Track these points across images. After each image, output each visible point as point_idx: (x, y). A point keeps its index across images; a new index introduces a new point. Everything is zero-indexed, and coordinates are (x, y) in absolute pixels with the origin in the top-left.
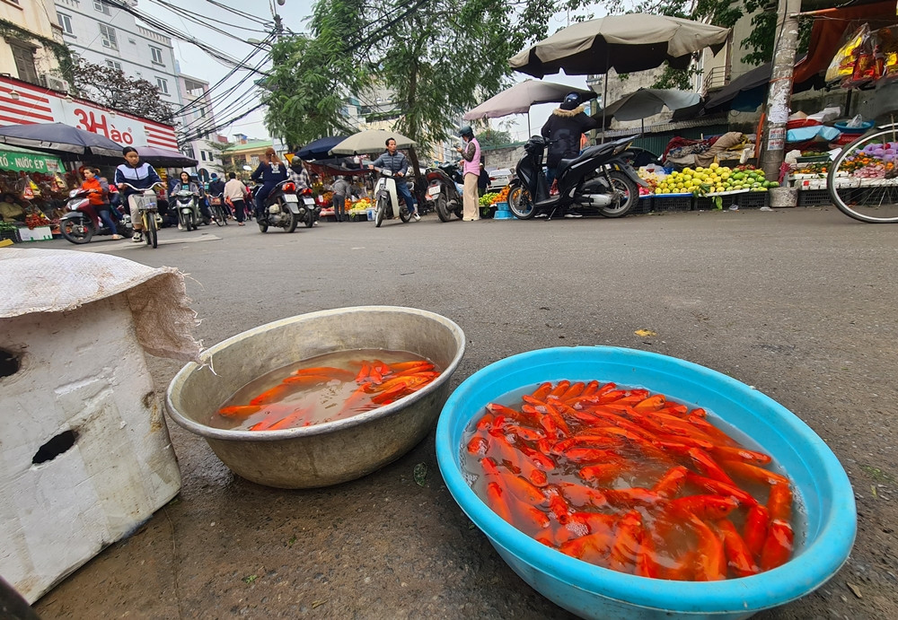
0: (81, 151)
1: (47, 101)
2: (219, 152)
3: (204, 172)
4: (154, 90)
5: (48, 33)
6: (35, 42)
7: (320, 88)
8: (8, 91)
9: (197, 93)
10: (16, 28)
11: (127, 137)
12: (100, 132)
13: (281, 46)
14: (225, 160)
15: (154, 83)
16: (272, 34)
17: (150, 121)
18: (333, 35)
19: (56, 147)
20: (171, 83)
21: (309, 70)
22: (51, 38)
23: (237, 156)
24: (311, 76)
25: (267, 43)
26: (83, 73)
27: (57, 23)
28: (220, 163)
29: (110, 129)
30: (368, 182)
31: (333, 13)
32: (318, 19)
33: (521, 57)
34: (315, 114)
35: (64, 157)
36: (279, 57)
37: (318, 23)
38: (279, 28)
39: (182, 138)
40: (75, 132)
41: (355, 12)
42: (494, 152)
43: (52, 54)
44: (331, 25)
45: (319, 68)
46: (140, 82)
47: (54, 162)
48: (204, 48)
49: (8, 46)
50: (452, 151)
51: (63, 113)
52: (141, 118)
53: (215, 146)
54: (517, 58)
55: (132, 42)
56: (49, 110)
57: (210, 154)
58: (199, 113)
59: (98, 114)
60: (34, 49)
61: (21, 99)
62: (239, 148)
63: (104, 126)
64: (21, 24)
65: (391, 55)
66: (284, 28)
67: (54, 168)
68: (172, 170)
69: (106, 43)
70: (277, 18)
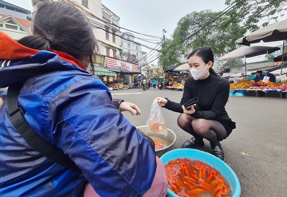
0: (120, 72)
1: (116, 61)
2: (147, 69)
3: (143, 75)
4: (135, 56)
5: (119, 47)
6: (117, 49)
7: (173, 53)
8: (111, 60)
9: (144, 55)
10: (114, 47)
11: (129, 68)
12: (124, 67)
13: (164, 43)
14: (148, 71)
15: (136, 54)
16: (162, 40)
17: (133, 64)
18: (178, 39)
19: (116, 71)
20: (139, 53)
21: (170, 49)
22: (119, 48)
23: (151, 70)
24: (171, 50)
25: (161, 42)
26: (123, 54)
27: (121, 45)
28: (147, 72)
29: (126, 66)
30: (185, 78)
31: (179, 32)
32: (175, 34)
33: (240, 40)
34: (171, 60)
35: (117, 73)
36: (163, 46)
37: (174, 36)
38: (164, 38)
39: (139, 67)
40: (120, 67)
41: (185, 32)
42: (234, 67)
43: (119, 51)
44: (177, 36)
45: (173, 48)
46: (133, 55)
47: (115, 74)
48: (146, 47)
49: (112, 51)
50: (217, 67)
51: (119, 63)
52: (132, 63)
53: (146, 68)
54: (239, 41)
55: (133, 46)
56: (116, 63)
57: (145, 70)
58: (144, 61)
59: (124, 63)
60: (116, 51)
61: (113, 61)
62: (152, 68)
63: (125, 66)
64: (115, 46)
65: (195, 41)
66: (166, 38)
67: (115, 75)
68: (136, 75)
69: (128, 47)
70: (164, 36)
